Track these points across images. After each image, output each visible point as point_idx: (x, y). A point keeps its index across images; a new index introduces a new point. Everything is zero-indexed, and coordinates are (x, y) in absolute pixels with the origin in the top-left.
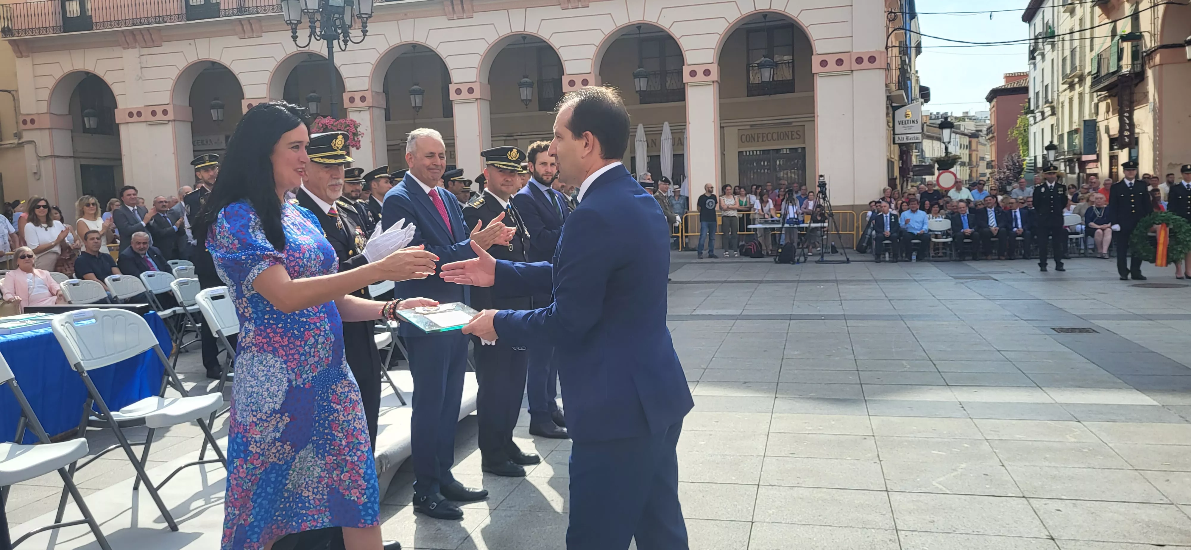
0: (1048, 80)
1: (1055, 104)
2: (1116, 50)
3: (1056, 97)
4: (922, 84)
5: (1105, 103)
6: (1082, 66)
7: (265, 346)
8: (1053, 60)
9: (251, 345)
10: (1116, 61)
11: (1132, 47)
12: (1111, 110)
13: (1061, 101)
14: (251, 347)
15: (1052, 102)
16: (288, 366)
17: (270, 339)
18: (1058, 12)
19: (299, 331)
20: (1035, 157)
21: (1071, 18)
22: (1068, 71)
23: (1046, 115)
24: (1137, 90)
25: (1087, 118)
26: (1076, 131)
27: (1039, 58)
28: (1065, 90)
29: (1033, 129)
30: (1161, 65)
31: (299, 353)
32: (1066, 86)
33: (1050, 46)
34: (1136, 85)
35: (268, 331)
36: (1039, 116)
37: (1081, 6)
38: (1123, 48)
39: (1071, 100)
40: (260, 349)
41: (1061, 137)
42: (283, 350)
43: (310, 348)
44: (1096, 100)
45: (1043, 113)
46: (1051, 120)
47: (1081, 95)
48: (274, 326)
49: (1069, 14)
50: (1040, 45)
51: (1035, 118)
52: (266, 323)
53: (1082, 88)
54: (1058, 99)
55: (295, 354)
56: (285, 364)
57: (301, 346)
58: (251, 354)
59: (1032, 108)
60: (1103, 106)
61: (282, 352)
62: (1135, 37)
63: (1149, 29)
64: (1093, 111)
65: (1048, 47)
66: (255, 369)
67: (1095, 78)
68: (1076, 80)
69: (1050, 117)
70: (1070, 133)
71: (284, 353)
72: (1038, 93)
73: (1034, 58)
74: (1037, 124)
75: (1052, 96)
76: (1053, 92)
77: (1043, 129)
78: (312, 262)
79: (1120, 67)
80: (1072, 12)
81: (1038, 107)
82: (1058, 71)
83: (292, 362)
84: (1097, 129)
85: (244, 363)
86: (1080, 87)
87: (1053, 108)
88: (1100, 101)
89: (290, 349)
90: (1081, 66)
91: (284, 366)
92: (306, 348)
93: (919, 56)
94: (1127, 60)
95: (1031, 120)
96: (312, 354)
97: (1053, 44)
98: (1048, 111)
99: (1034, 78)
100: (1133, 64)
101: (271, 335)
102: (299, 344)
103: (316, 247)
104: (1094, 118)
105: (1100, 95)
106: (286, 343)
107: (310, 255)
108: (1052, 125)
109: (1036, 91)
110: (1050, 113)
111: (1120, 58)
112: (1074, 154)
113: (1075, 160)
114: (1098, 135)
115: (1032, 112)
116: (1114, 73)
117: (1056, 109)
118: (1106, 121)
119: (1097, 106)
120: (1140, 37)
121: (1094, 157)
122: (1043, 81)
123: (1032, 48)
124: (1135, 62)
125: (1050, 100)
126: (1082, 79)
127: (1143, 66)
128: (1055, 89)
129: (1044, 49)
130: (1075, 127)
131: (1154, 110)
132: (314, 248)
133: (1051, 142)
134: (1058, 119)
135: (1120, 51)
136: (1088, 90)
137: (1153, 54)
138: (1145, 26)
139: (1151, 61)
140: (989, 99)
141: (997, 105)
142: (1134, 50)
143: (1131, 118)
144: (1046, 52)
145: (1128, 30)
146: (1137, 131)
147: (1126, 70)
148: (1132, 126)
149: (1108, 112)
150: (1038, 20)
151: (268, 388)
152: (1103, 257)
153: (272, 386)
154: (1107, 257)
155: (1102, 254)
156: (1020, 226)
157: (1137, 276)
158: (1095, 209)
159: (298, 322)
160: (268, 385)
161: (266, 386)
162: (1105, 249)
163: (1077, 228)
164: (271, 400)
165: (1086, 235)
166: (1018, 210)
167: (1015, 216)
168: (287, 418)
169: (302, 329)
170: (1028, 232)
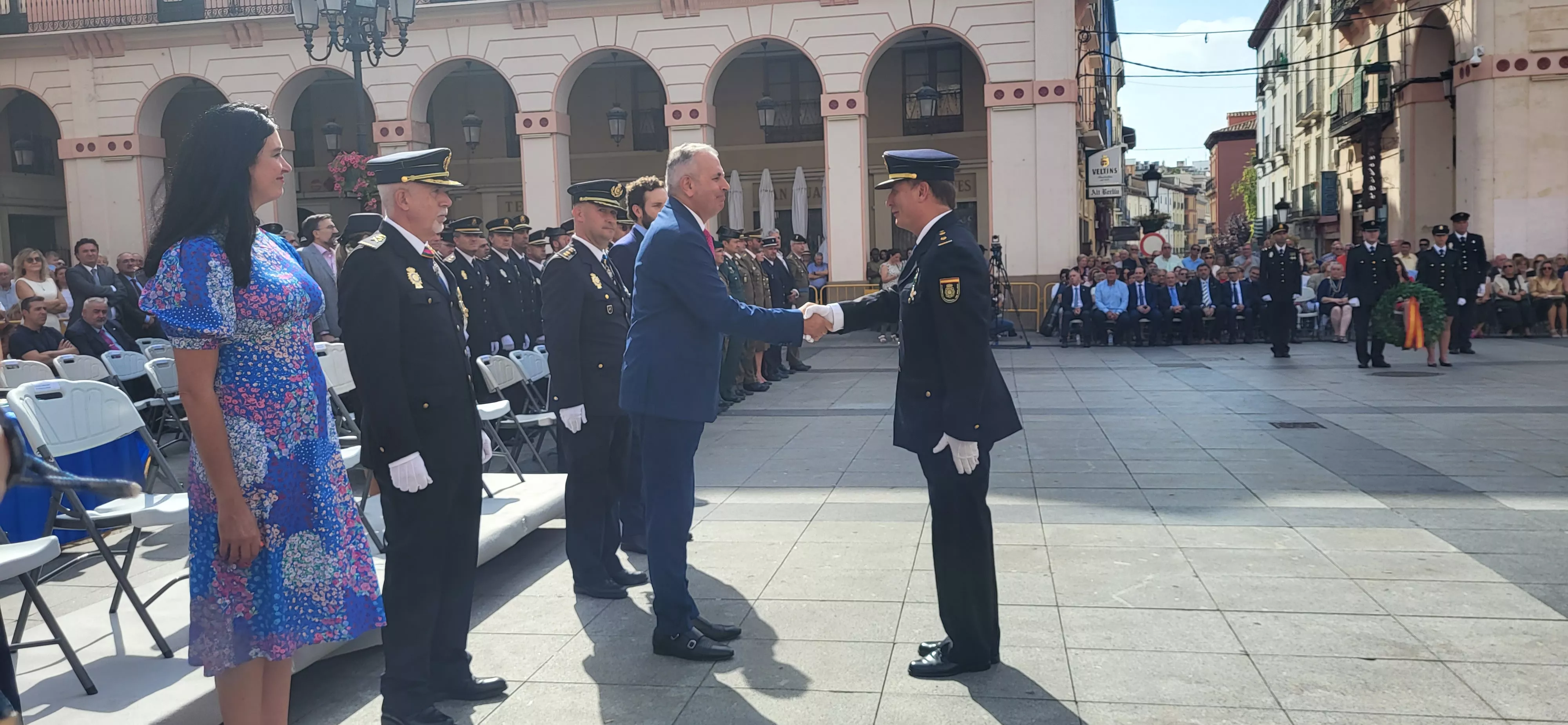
0: (1279, 122)
1: (1288, 151)
2: (1360, 84)
3: (1289, 143)
4: (1125, 125)
5: (1347, 150)
6: (1320, 104)
7: (236, 408)
8: (1285, 96)
10: (1360, 98)
11: (1379, 80)
12: (1355, 159)
13: (1295, 148)
15: (1284, 150)
16: (266, 434)
17: (243, 400)
18: (1292, 36)
19: (278, 392)
20: (1265, 218)
21: (1308, 42)
22: (1304, 111)
23: (1278, 165)
24: (1384, 134)
25: (1326, 169)
26: (1314, 185)
27: (1268, 93)
28: (1300, 134)
29: (1262, 183)
30: (1412, 104)
31: (279, 418)
32: (1302, 129)
33: (1281, 78)
34: (1384, 128)
35: (240, 390)
36: (1268, 167)
37: (1319, 28)
38: (1368, 82)
39: (1307, 146)
40: (229, 411)
41: (1295, 192)
42: (259, 413)
44: (1336, 147)
45: (1273, 163)
46: (1284, 172)
47: (1319, 140)
48: (248, 385)
49: (1304, 38)
50: (1270, 76)
51: (1264, 169)
52: (238, 381)
53: (1320, 132)
54: (1292, 146)
55: (274, 419)
56: (263, 430)
57: (280, 410)
59: (1261, 156)
60: (1344, 154)
61: (257, 415)
62: (1381, 67)
63: (1399, 59)
64: (1333, 161)
65: (1279, 80)
67: (1334, 119)
68: (1314, 121)
69: (1282, 168)
70: (1306, 188)
71: (261, 418)
72: (1267, 138)
73: (1263, 94)
74: (1267, 177)
75: (1285, 141)
76: (1285, 135)
77: (1273, 184)
78: (298, 304)
79: (1364, 106)
80: (1308, 36)
81: (1267, 155)
82: (1291, 110)
83: (272, 428)
84: (1338, 183)
86: (1318, 130)
87: (1285, 157)
88: (1341, 147)
89: (268, 413)
90: (1318, 104)
91: (261, 433)
92: (287, 412)
93: (1121, 90)
94: (1372, 96)
95: (1260, 172)
97: (1286, 75)
98: (1279, 160)
99: (1263, 119)
100: (1380, 102)
101: (243, 395)
102: (278, 407)
104: (1335, 169)
105: (1342, 140)
106: (263, 406)
107: (295, 297)
108: (1285, 179)
109: (1266, 135)
110: (1282, 163)
111: (1364, 94)
112: (1311, 215)
113: (1312, 222)
114: (1339, 190)
115: (1261, 161)
116: (1357, 113)
117: (1289, 158)
118: (1348, 173)
119: (1337, 154)
120: (1389, 69)
121: (1334, 218)
122: (1273, 123)
123: (1260, 81)
124: (1383, 100)
125: (1282, 147)
126: (1319, 120)
127: (1392, 105)
128: (1288, 132)
129: (1275, 82)
130: (1312, 180)
131: (1402, 159)
132: (299, 289)
133: (1283, 200)
134: (1292, 171)
135: (1365, 86)
136: (1326, 134)
137: (1404, 89)
138: (1395, 54)
139: (1401, 98)
140: (1209, 145)
141: (1219, 152)
142: (1382, 83)
143: (1377, 169)
144: (1277, 86)
145: (1374, 59)
146: (1385, 185)
147: (1371, 109)
148: (1379, 179)
149: (1350, 162)
150: (1267, 45)
151: (244, 459)
152: (1340, 341)
153: (249, 456)
154: (1345, 341)
155: (1339, 337)
156: (1240, 301)
157: (1379, 363)
158: (1331, 282)
159: (276, 381)
160: (243, 455)
161: (242, 456)
162: (1343, 332)
163: (1310, 306)
164: (249, 472)
165: (1321, 314)
166: (1237, 282)
167: (1235, 289)
168: (275, 496)
169: (282, 390)
170: (1249, 309)
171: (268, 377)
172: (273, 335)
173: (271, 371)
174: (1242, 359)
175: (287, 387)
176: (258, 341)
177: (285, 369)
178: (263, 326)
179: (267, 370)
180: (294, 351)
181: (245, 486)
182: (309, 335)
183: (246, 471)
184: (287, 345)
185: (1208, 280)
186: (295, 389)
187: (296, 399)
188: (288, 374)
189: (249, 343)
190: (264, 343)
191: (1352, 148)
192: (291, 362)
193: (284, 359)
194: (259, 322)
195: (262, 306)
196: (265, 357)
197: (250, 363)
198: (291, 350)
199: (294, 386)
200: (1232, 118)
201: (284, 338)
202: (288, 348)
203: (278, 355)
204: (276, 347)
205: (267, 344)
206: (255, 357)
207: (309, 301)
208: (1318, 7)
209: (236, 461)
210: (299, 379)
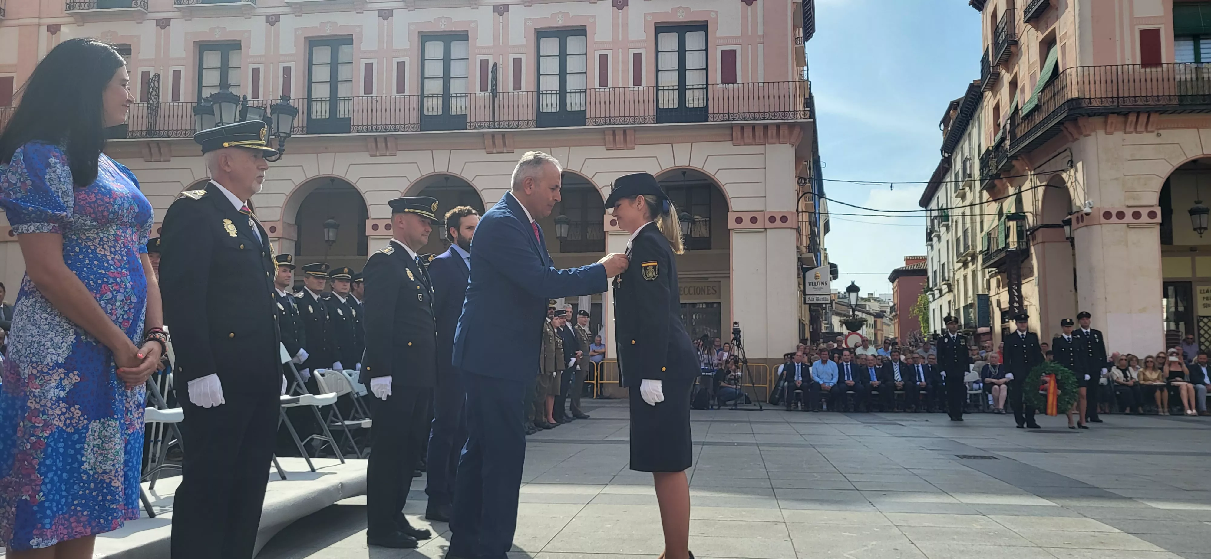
0: (944, 260)
1: (951, 281)
2: (1004, 228)
3: (951, 275)
4: (830, 261)
5: (995, 278)
6: (974, 246)
8: (948, 241)
9: (35, 289)
10: (1004, 238)
11: (1017, 227)
12: (1001, 285)
13: (956, 279)
14: (35, 292)
15: (948, 280)
18: (951, 197)
19: (95, 282)
20: (935, 331)
21: (963, 202)
22: (962, 251)
23: (944, 292)
24: (1023, 265)
25: (980, 292)
26: (971, 305)
27: (935, 240)
28: (960, 268)
29: (932, 306)
30: (1043, 242)
32: (960, 265)
33: (945, 228)
34: (1022, 262)
36: (937, 293)
37: (971, 191)
38: (1010, 227)
39: (965, 277)
41: (958, 311)
43: (107, 304)
44: (987, 277)
45: (940, 291)
46: (948, 297)
47: (974, 273)
49: (960, 199)
50: (936, 228)
51: (933, 295)
53: (975, 266)
54: (954, 277)
58: (34, 300)
59: (931, 286)
60: (994, 282)
62: (1019, 216)
63: (1031, 210)
64: (985, 287)
65: (943, 230)
66: (36, 316)
67: (985, 255)
68: (969, 259)
69: (947, 294)
70: (966, 307)
72: (935, 272)
73: (931, 240)
74: (936, 301)
75: (948, 274)
76: (949, 270)
77: (941, 306)
78: (125, 211)
79: (1007, 245)
80: (963, 197)
81: (936, 285)
82: (953, 251)
84: (990, 303)
85: (25, 310)
86: (973, 264)
87: (950, 286)
88: (991, 277)
90: (972, 245)
92: (102, 302)
93: (827, 234)
94: (1013, 238)
95: (931, 297)
96: (109, 311)
97: (947, 227)
98: (945, 288)
99: (932, 258)
100: (1018, 242)
103: (131, 197)
104: (987, 293)
105: (991, 271)
107: (123, 203)
108: (949, 302)
109: (934, 270)
110: (947, 290)
111: (1007, 236)
112: (970, 328)
113: (971, 333)
114: (991, 309)
115: (931, 290)
116: (1002, 250)
117: (952, 287)
118: (997, 296)
119: (988, 282)
120: (1024, 218)
121: (988, 329)
122: (939, 261)
123: (929, 231)
124: (1021, 241)
125: (947, 278)
126: (974, 258)
127: (1027, 243)
128: (951, 267)
129: (940, 231)
130: (969, 302)
131: (1038, 284)
132: (128, 197)
133: (949, 314)
134: (954, 296)
135: (1007, 230)
136: (979, 268)
137: (1036, 233)
138: (1028, 206)
139: (1034, 238)
140: (892, 279)
141: (900, 286)
142: (1019, 229)
143: (1019, 291)
144: (941, 234)
145: (1013, 210)
146: (1025, 303)
147: (1013, 246)
148: (1021, 298)
149: (998, 287)
150: (933, 205)
151: (51, 339)
152: (1000, 413)
153: (56, 336)
154: (1004, 412)
155: (998, 409)
156: (923, 380)
157: (1033, 425)
158: (990, 366)
159: (95, 273)
160: (52, 334)
161: (49, 336)
162: (1001, 406)
163: (975, 386)
164: (54, 352)
165: (984, 391)
166: (920, 365)
167: (918, 370)
168: (76, 377)
169: (99, 281)
170: (930, 386)
171: (87, 268)
172: (97, 234)
173: (91, 263)
174: (927, 421)
175: (105, 280)
176: (82, 236)
177: (106, 265)
178: (88, 222)
179: (87, 261)
180: (116, 251)
181: (48, 364)
182: (133, 241)
183: (51, 350)
184: (110, 244)
185: (898, 363)
186: (111, 284)
187: (111, 292)
188: (108, 269)
189: (73, 237)
190: (88, 239)
191: (999, 277)
192: (113, 259)
193: (105, 255)
194: (84, 218)
195: (89, 203)
196: (87, 251)
197: (72, 254)
198: (113, 250)
199: (111, 280)
200: (908, 260)
201: (107, 238)
202: (110, 247)
203: (100, 252)
204: (99, 244)
205: (90, 240)
206: (77, 249)
207: (137, 211)
208: (970, 176)
209: (43, 340)
210: (117, 275)
